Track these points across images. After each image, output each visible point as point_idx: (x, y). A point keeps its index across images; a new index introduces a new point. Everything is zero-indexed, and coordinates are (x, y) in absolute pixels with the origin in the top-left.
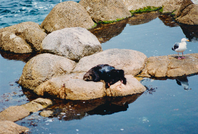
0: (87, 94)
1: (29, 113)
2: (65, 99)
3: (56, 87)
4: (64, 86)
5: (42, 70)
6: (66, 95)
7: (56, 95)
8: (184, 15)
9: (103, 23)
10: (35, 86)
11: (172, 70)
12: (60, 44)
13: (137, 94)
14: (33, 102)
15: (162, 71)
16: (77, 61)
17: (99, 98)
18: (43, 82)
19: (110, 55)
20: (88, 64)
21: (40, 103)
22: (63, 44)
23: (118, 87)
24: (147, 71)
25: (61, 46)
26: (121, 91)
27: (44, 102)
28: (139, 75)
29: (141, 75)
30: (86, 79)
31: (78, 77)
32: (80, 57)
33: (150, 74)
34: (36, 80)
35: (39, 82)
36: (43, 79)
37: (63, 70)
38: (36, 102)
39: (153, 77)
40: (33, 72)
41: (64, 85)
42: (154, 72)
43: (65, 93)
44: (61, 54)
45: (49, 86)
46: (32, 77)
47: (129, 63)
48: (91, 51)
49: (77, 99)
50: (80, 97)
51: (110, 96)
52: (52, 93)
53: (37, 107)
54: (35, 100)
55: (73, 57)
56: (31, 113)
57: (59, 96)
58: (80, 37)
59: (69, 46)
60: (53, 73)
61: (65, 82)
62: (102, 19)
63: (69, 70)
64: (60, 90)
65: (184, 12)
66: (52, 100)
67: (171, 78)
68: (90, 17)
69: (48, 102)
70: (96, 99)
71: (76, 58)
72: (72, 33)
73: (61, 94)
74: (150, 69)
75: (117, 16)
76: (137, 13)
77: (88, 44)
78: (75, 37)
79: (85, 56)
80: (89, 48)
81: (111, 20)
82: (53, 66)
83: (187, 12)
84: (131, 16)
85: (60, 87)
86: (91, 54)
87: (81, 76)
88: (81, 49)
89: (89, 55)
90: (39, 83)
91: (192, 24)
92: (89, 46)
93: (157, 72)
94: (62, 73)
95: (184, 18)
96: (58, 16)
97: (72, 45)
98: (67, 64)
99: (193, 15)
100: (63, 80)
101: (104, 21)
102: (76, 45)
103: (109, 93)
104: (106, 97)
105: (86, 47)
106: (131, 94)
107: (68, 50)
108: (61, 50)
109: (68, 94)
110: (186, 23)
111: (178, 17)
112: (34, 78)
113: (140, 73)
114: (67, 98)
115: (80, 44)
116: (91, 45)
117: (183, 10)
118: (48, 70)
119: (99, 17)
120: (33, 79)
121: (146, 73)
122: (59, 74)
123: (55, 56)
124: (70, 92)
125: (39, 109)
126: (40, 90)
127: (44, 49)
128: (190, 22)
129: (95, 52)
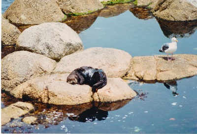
0: (73, 98)
1: (10, 120)
2: (47, 104)
3: (37, 89)
4: (47, 89)
5: (20, 69)
6: (49, 99)
7: (37, 99)
8: (163, 10)
9: (74, 15)
10: (12, 88)
11: (161, 73)
12: (39, 41)
13: (127, 99)
14: (12, 105)
15: (151, 74)
16: (57, 60)
17: (86, 103)
18: (21, 82)
19: (94, 54)
20: (71, 64)
21: (21, 107)
22: (43, 41)
23: (107, 91)
24: (134, 73)
25: (40, 43)
26: (110, 95)
27: (25, 106)
28: (125, 78)
29: (128, 78)
30: (71, 82)
31: (61, 78)
32: (61, 56)
33: (137, 77)
34: (12, 80)
35: (17, 83)
36: (21, 79)
37: (43, 70)
38: (17, 106)
39: (141, 80)
40: (9, 71)
41: (47, 87)
42: (142, 75)
43: (48, 97)
44: (40, 52)
45: (29, 89)
46: (8, 77)
47: (114, 64)
48: (72, 49)
49: (61, 104)
50: (65, 101)
51: (98, 101)
52: (32, 96)
53: (18, 112)
54: (15, 104)
55: (53, 56)
56: (12, 119)
57: (41, 100)
58: (61, 33)
59: (49, 43)
60: (31, 73)
61: (48, 84)
62: (73, 11)
63: (49, 70)
64: (41, 93)
65: (163, 6)
66: (33, 104)
67: (161, 81)
68: (59, 8)
69: (30, 106)
70: (82, 104)
71: (56, 57)
72: (52, 29)
73: (43, 97)
74: (138, 71)
75: (89, 8)
76: (109, 5)
77: (70, 42)
78: (55, 34)
79: (66, 55)
80: (71, 46)
81: (82, 12)
82: (32, 65)
83: (167, 6)
84: (103, 8)
85: (42, 90)
86: (72, 53)
87: (64, 77)
88: (62, 47)
89: (70, 53)
90: (16, 85)
91: (173, 20)
92: (70, 45)
93: (146, 75)
94: (42, 73)
95: (163, 12)
96: (24, 6)
97: (52, 43)
98: (47, 63)
99: (174, 10)
100: (45, 82)
101: (74, 13)
102: (57, 43)
103: (96, 98)
104: (93, 102)
105: (67, 45)
106: (121, 99)
107: (48, 48)
108: (40, 47)
109: (51, 98)
110: (166, 18)
111: (156, 11)
112: (10, 78)
113: (126, 75)
114: (50, 102)
115: (61, 42)
116: (73, 43)
117: (162, 3)
118: (27, 69)
119: (69, 8)
120: (8, 79)
121: (133, 75)
122: (39, 74)
123: (34, 54)
124: (54, 95)
125: (20, 115)
126: (18, 92)
127: (21, 45)
128: (170, 17)
129: (76, 50)
